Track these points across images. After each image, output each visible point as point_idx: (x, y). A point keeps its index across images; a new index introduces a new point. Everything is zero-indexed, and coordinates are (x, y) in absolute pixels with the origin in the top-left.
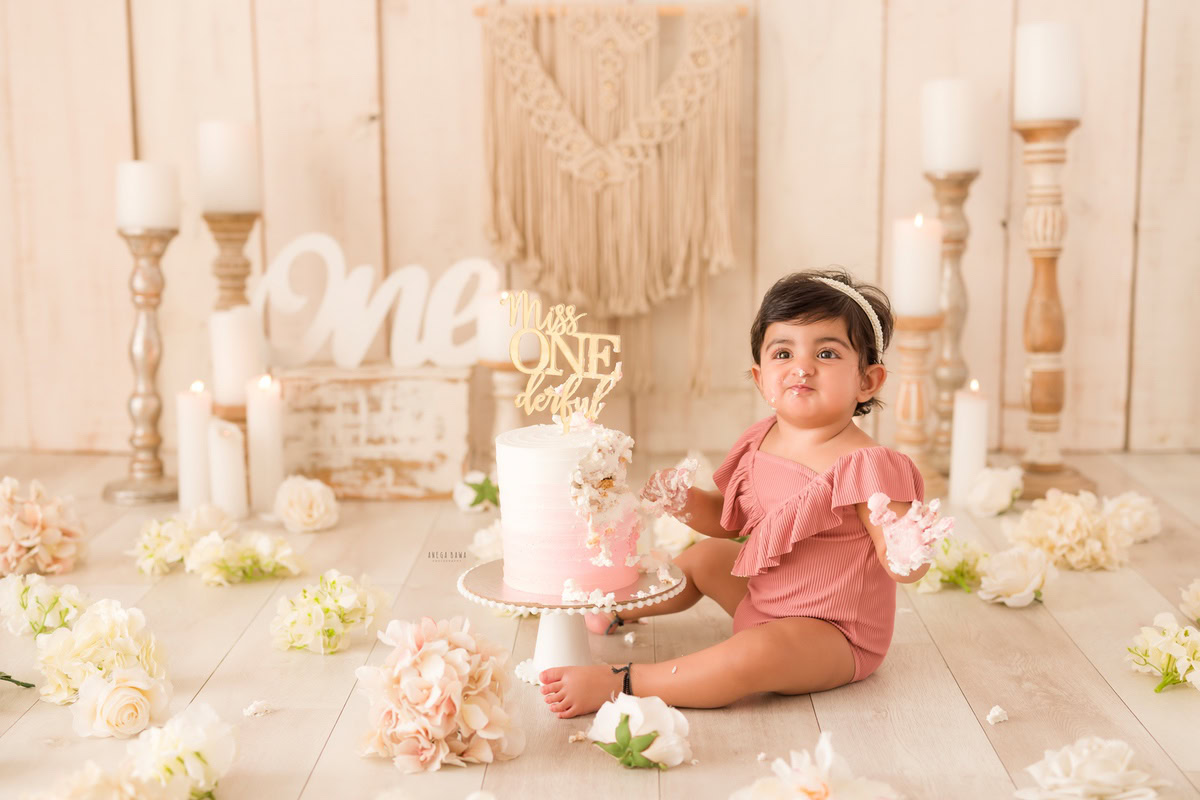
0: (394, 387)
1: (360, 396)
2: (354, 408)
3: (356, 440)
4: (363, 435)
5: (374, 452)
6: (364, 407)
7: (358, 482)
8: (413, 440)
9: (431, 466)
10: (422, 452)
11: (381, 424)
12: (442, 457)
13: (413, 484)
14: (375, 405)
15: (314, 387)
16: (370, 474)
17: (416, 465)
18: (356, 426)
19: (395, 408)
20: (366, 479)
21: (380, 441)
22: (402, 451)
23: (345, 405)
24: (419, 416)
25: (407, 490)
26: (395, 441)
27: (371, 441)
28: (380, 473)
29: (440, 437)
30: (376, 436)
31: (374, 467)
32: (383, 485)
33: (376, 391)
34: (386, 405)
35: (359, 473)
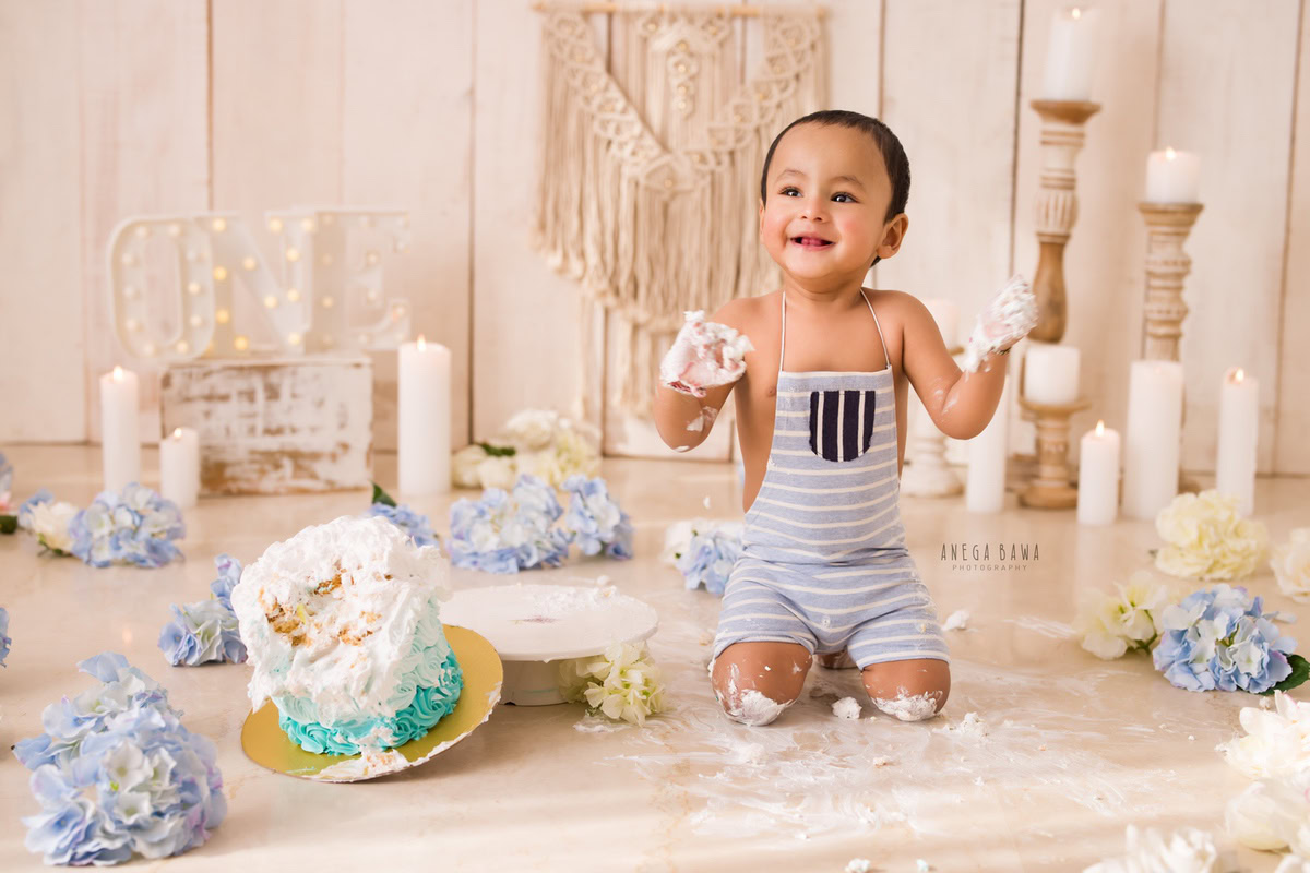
0: (294, 373)
1: (257, 383)
2: (250, 396)
3: (252, 430)
4: (260, 425)
5: (272, 443)
6: (261, 395)
7: (254, 476)
8: (314, 430)
9: (334, 457)
10: (324, 442)
11: (280, 413)
12: (345, 447)
13: (314, 476)
14: (273, 393)
15: (207, 375)
16: (268, 467)
17: (315, 456)
18: (253, 416)
19: (294, 396)
20: (263, 472)
21: (279, 431)
22: (302, 442)
23: (241, 393)
24: (320, 403)
25: (306, 483)
26: (294, 430)
27: (268, 432)
28: (278, 466)
29: (342, 426)
30: (274, 426)
31: (272, 459)
32: (281, 479)
33: (274, 378)
34: (285, 392)
35: (256, 467)
